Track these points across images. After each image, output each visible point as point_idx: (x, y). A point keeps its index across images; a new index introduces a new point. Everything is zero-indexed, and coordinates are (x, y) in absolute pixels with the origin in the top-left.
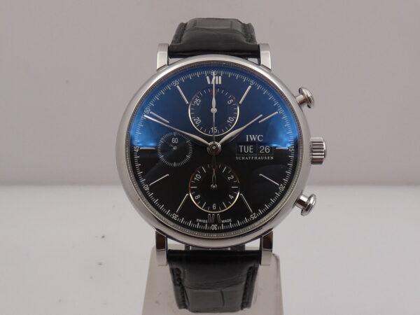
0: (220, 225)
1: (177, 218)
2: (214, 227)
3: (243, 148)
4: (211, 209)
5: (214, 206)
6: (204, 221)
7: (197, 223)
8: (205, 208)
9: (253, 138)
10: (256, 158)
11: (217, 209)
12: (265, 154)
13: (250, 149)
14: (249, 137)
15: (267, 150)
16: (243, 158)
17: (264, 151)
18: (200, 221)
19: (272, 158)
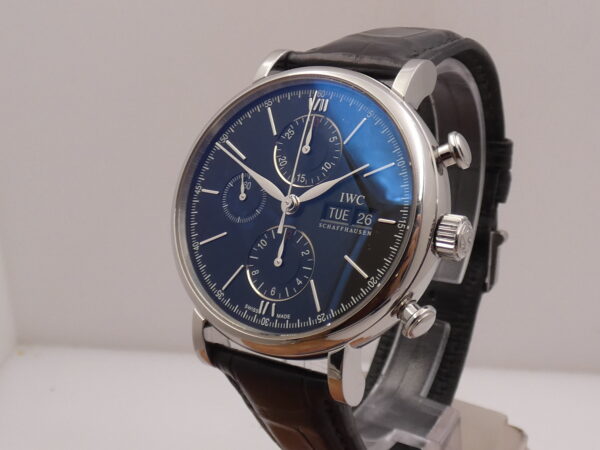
0: (273, 320)
1: (222, 297)
2: (265, 322)
4: (268, 295)
5: (273, 291)
6: (253, 310)
7: (244, 310)
8: (261, 291)
10: (346, 230)
11: (276, 297)
13: (344, 214)
15: (368, 221)
16: (329, 227)
17: (363, 221)
19: (370, 233)
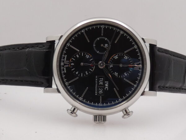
2: (62, 64)
3: (102, 80)
4: (71, 63)
5: (73, 64)
6: (65, 59)
7: (65, 55)
8: (72, 60)
9: (107, 85)
11: (71, 66)
12: (98, 91)
13: (101, 83)
14: (107, 83)
15: (100, 92)
16: (96, 80)
17: (100, 90)
18: (66, 57)
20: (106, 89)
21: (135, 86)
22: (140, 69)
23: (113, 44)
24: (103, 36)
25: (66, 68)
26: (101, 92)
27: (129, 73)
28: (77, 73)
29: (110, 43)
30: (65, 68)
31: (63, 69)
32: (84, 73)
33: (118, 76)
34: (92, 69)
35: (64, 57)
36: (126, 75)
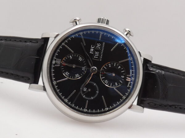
1: (125, 96)
3: (96, 56)
6: (129, 83)
7: (129, 87)
9: (92, 50)
10: (102, 51)
12: (101, 46)
13: (97, 53)
14: (91, 52)
16: (101, 57)
17: (99, 46)
18: (128, 85)
19: (104, 43)
20: (93, 46)
21: (63, 44)
22: (55, 60)
23: (78, 90)
24: (87, 100)
25: (129, 74)
26: (99, 45)
27: (67, 57)
28: (120, 67)
29: (81, 92)
30: (131, 74)
31: (132, 73)
32: (112, 65)
33: (78, 56)
34: (104, 68)
35: (130, 85)
36: (70, 57)
